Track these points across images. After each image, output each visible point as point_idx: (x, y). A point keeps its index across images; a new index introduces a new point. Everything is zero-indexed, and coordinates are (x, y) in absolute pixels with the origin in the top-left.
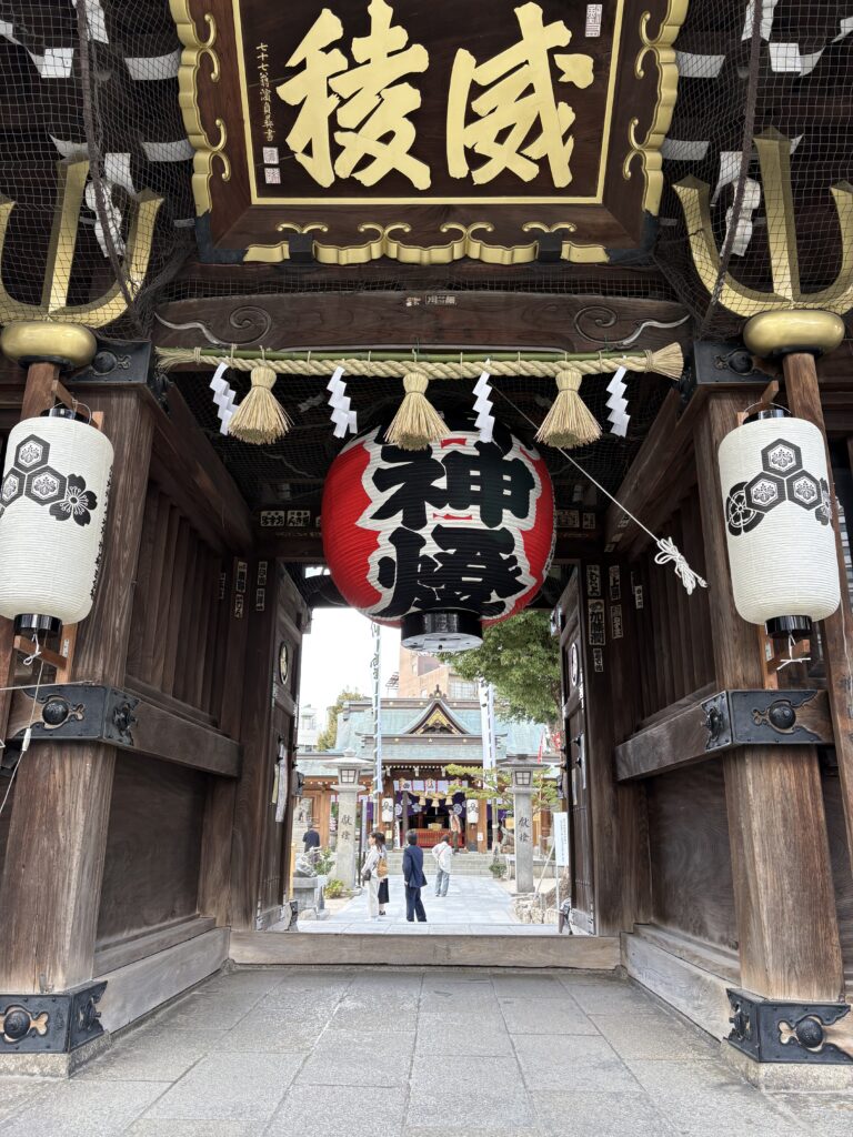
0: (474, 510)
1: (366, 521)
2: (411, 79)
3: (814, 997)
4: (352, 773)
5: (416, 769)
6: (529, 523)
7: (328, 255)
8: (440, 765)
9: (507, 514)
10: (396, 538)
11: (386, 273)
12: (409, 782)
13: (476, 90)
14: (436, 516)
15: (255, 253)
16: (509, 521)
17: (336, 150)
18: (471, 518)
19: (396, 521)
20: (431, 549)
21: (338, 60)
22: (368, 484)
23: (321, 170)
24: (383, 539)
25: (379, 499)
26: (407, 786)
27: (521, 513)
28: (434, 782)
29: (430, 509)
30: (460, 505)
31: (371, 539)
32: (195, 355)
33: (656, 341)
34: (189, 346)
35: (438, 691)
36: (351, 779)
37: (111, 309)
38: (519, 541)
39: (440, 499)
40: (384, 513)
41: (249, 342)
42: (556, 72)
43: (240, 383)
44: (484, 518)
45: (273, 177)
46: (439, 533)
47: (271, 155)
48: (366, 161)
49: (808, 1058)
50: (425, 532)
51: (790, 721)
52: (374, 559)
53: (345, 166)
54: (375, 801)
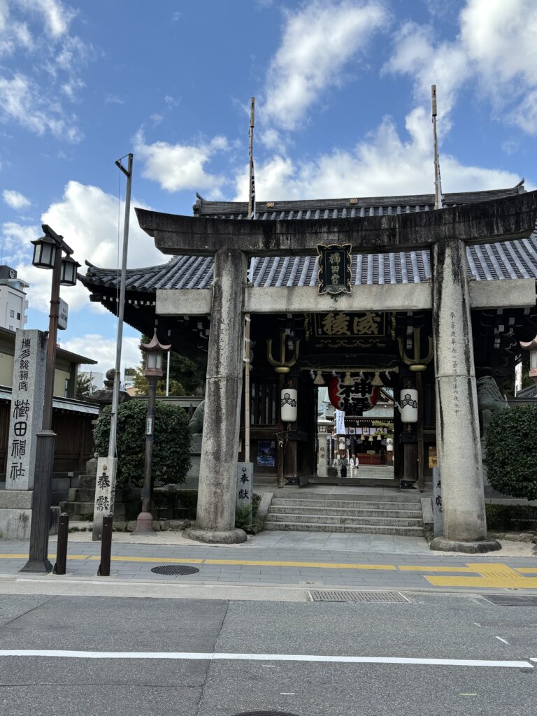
0: (360, 394)
1: (338, 394)
2: (347, 321)
3: (412, 480)
4: (324, 427)
5: (358, 422)
6: (372, 395)
7: (331, 346)
8: (371, 420)
9: (367, 394)
10: (344, 399)
11: (343, 350)
12: (353, 429)
13: (359, 322)
14: (352, 395)
15: (317, 346)
16: (367, 395)
17: (332, 330)
18: (359, 396)
19: (344, 396)
20: (351, 401)
21: (333, 319)
22: (339, 388)
23: (329, 332)
24: (341, 399)
25: (341, 391)
26: (352, 431)
27: (370, 393)
28: (368, 429)
29: (351, 394)
30: (357, 393)
31: (339, 399)
32: (307, 368)
33: (393, 366)
34: (305, 367)
36: (324, 430)
37: (292, 363)
38: (369, 399)
39: (353, 392)
40: (342, 394)
41: (317, 367)
42: (373, 320)
43: (316, 373)
44: (362, 395)
45: (320, 333)
46: (353, 399)
47: (320, 330)
48: (338, 331)
49: (408, 488)
50: (350, 398)
51: (411, 438)
52: (340, 402)
53: (334, 332)
54: (335, 439)
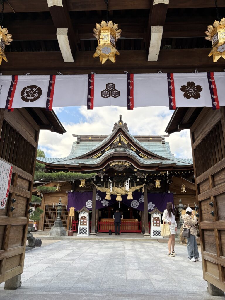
35: (121, 121)
